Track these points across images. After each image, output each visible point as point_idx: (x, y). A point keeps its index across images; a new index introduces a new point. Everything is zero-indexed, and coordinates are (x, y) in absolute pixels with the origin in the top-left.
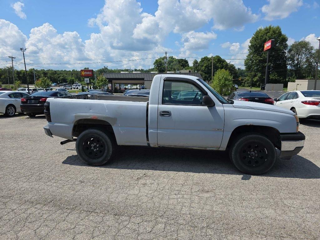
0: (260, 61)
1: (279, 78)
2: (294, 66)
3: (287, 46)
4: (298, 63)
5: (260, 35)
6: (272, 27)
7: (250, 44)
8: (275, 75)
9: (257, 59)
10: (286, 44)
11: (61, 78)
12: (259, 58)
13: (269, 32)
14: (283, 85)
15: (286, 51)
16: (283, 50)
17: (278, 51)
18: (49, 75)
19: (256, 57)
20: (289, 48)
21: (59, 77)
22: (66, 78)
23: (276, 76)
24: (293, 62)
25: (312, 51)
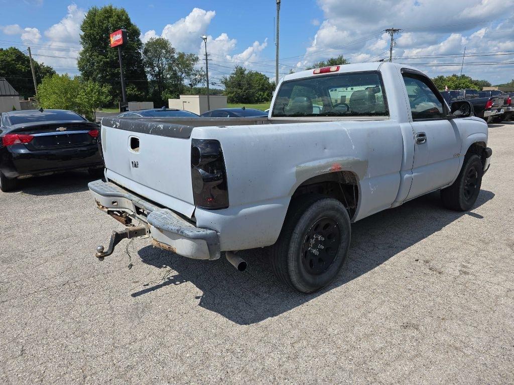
0: (106, 63)
1: (139, 93)
2: (156, 76)
3: (141, 44)
4: (160, 70)
5: (97, 19)
6: (113, 8)
7: (83, 33)
8: (133, 89)
9: (101, 61)
10: (139, 40)
12: (103, 58)
13: (110, 17)
14: (152, 103)
15: (141, 51)
16: (137, 50)
17: (130, 49)
19: (98, 57)
20: (144, 46)
23: (135, 89)
24: (153, 68)
25: (174, 54)
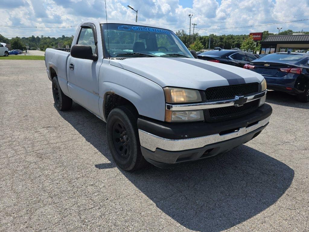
11: (236, 42)
18: (224, 40)
21: (233, 42)
22: (240, 43)
